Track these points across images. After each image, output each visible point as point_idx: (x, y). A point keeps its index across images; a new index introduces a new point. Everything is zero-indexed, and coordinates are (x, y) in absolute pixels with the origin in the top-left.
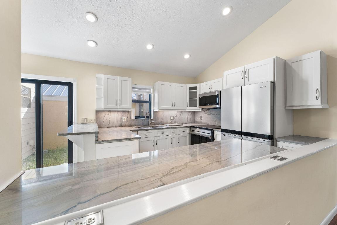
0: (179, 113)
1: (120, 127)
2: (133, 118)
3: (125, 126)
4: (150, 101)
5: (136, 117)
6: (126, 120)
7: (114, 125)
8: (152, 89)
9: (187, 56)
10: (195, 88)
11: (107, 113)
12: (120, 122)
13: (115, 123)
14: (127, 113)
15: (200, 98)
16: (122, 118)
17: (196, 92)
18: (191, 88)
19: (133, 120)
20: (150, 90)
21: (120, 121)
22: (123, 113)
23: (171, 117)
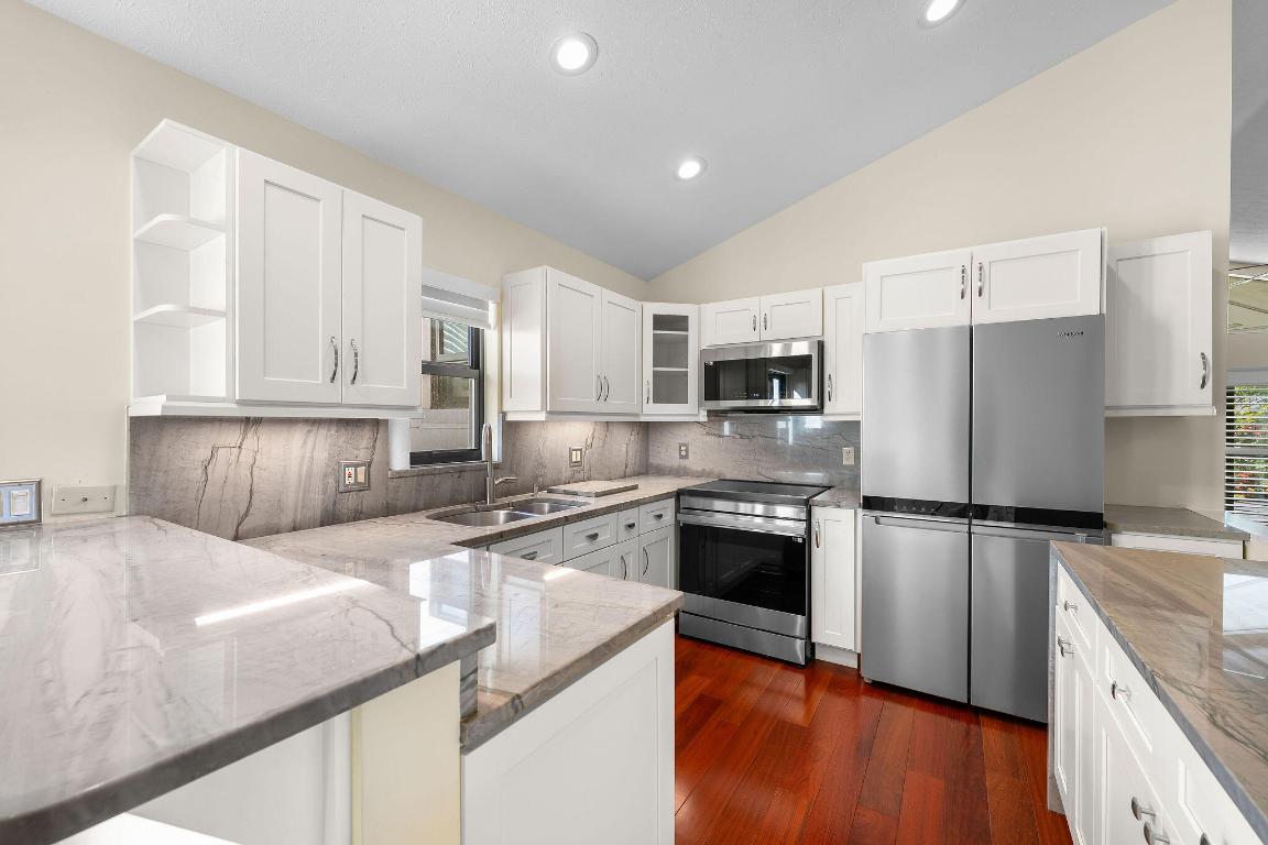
0: (600, 432)
1: (322, 524)
2: (400, 462)
3: (358, 516)
4: (477, 367)
5: (415, 458)
6: (361, 479)
7: (286, 520)
8: (492, 307)
9: (689, 169)
10: (680, 322)
11: (232, 436)
12: (324, 493)
13: (291, 499)
14: (365, 438)
15: (707, 366)
16: (337, 471)
17: (685, 340)
18: (660, 322)
19: (400, 475)
20: (482, 305)
21: (325, 486)
22: (342, 437)
23: (571, 451)
